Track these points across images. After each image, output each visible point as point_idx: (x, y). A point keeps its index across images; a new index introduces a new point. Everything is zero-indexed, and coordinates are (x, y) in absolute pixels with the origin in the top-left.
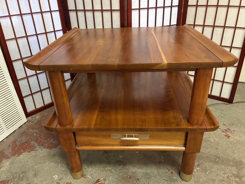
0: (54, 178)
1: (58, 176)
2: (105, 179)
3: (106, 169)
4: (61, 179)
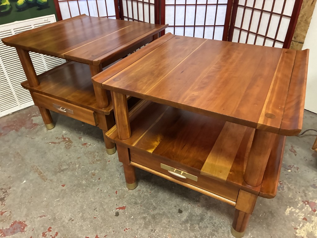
0: (63, 132)
1: (66, 132)
3: (97, 139)
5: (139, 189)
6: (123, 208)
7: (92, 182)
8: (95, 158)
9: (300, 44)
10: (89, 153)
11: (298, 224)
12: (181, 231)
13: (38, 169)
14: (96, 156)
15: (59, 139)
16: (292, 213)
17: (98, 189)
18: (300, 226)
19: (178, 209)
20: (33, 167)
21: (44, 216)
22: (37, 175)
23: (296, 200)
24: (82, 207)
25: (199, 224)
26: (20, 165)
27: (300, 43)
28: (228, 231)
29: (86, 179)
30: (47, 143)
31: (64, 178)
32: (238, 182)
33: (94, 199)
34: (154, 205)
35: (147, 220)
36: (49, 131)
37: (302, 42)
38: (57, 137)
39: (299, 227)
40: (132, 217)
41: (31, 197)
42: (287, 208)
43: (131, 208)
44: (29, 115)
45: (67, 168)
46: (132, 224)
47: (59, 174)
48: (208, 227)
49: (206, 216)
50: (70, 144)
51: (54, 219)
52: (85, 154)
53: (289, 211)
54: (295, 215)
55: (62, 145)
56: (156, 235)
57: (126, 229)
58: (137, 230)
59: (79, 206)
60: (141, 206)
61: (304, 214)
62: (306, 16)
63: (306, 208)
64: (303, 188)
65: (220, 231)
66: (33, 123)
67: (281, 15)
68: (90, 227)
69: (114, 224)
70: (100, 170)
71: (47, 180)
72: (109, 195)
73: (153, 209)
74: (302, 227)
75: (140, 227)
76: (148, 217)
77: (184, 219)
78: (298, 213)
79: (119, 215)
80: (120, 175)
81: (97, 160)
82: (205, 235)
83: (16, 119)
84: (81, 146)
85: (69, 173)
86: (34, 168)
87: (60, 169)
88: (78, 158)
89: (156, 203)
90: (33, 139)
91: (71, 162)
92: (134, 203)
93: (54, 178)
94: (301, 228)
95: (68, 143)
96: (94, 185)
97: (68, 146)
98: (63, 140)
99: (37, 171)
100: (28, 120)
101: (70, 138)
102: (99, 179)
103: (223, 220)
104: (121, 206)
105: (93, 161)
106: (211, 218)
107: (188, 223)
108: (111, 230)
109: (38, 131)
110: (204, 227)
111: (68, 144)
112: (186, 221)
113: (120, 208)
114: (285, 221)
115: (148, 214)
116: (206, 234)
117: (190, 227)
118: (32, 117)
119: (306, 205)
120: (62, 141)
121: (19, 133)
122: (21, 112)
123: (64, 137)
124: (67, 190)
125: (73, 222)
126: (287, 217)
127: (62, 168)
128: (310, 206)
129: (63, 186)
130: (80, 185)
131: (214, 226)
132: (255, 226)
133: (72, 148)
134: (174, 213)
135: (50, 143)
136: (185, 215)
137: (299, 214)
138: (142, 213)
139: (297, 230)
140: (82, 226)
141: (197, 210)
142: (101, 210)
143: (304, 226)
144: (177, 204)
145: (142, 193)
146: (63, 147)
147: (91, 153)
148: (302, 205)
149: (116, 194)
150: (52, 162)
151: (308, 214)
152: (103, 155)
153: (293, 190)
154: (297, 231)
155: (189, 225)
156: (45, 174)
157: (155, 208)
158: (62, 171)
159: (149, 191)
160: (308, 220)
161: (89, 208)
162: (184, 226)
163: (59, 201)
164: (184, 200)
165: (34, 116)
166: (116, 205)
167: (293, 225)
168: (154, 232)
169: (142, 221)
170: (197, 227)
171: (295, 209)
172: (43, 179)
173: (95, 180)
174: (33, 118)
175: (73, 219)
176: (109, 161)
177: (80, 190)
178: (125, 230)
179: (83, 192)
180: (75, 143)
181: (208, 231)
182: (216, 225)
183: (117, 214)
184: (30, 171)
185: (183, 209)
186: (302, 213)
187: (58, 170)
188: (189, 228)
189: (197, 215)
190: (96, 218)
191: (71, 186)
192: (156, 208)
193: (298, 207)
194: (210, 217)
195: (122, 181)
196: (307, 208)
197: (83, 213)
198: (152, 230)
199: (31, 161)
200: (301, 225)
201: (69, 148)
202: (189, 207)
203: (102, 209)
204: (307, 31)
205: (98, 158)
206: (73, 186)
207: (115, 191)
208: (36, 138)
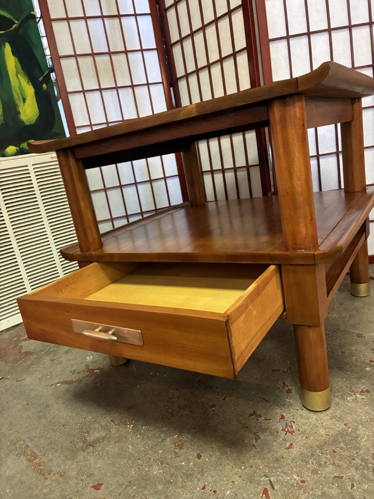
0: (86, 360)
1: (93, 357)
2: (155, 375)
4: (94, 362)
5: (335, 474)
7: (178, 468)
8: (174, 403)
13: (27, 446)
14: (175, 399)
15: (79, 373)
17: (204, 488)
20: (15, 444)
22: (25, 463)
29: (162, 462)
30: (52, 385)
31: (98, 464)
38: (75, 371)
44: (16, 339)
45: (104, 435)
47: (81, 456)
50: (106, 380)
52: (146, 397)
55: (86, 385)
66: (23, 351)
70: (194, 431)
71: (50, 474)
81: (178, 407)
84: (132, 380)
85: (109, 448)
86: (18, 446)
87: (85, 441)
88: (130, 408)
90: (20, 381)
93: (71, 468)
96: (189, 476)
97: (101, 385)
98: (88, 374)
99: (24, 454)
100: (13, 348)
101: (103, 369)
102: (199, 456)
105: (170, 410)
109: (32, 364)
111: (102, 380)
118: (20, 342)
120: (87, 376)
123: (91, 368)
127: (90, 439)
129: (97, 487)
130: (145, 481)
133: (112, 388)
135: (58, 385)
145: (353, 486)
146: (89, 388)
147: (160, 394)
149: (267, 496)
150: (63, 426)
156: (45, 459)
158: (91, 445)
165: (25, 340)
172: (41, 473)
173: (188, 461)
174: (23, 343)
176: (214, 406)
180: (117, 377)
184: (7, 455)
187: (81, 444)
191: (121, 486)
199: (11, 430)
201: (104, 388)
205: (182, 402)
206: (127, 486)
207: (260, 489)
208: (27, 379)
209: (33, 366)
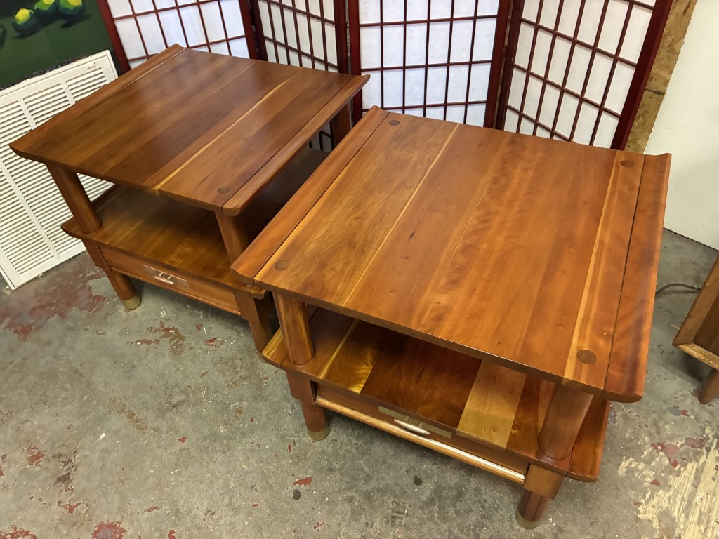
0: (160, 315)
1: (167, 313)
2: (223, 341)
3: (235, 328)
4: (168, 320)
5: (334, 438)
6: (307, 481)
7: (237, 428)
8: (237, 372)
9: (657, 95)
10: (224, 361)
11: (642, 494)
12: (422, 521)
13: (124, 405)
14: (238, 369)
15: (156, 331)
16: (630, 471)
17: (253, 443)
18: (646, 499)
19: (413, 476)
20: (114, 402)
21: (156, 508)
22: (126, 420)
23: (639, 443)
24: (226, 484)
25: (454, 506)
26: (85, 398)
27: (656, 92)
28: (511, 515)
29: (227, 423)
30: (133, 343)
31: (182, 422)
32: (528, 451)
33: (248, 465)
34: (366, 472)
35: (356, 504)
36: (131, 312)
37: (662, 91)
38: (151, 328)
39: (643, 501)
40: (327, 499)
41: (123, 469)
42: (622, 460)
43: (321, 480)
44: (82, 275)
45: (184, 398)
46: (328, 514)
47: (168, 415)
48: (472, 511)
49: (467, 487)
50: (181, 342)
51: (177, 513)
52: (215, 365)
53: (626, 467)
54: (636, 474)
55: (164, 346)
56: (375, 532)
57: (318, 524)
58: (339, 524)
59: (221, 481)
60: (341, 475)
61: (654, 473)
62: (671, 36)
63: (658, 459)
64: (654, 416)
65: (497, 516)
66: (94, 295)
67: (616, 59)
68: (249, 524)
69: (293, 516)
70: (250, 399)
71: (147, 429)
72: (277, 456)
73: (365, 481)
74: (649, 499)
75: (344, 520)
76: (358, 498)
77: (425, 497)
78: (642, 471)
79: (300, 496)
80: (293, 408)
81: (241, 377)
82: (467, 527)
83: (55, 288)
84: (204, 346)
85: (189, 410)
86: (116, 404)
87: (170, 403)
88: (203, 375)
89: (369, 467)
90: (100, 334)
91: (189, 386)
92: (327, 470)
93: (162, 424)
94: (647, 502)
95: (175, 341)
96: (244, 435)
97: (177, 347)
98: (164, 333)
99: (123, 411)
100: (82, 288)
101: (177, 329)
102: (252, 420)
103: (500, 493)
104: (302, 476)
105: (234, 380)
106: (478, 490)
107: (434, 505)
108: (289, 528)
109: (107, 314)
110: (464, 512)
111: (177, 342)
112: (430, 502)
113: (300, 482)
114: (618, 489)
115: (356, 492)
116: (470, 525)
117: (438, 513)
118: (87, 281)
119: (658, 452)
120: (164, 336)
121: (69, 323)
122: (61, 270)
123: (166, 326)
124: (192, 450)
125: (213, 517)
126: (622, 479)
127: (174, 401)
128: (666, 454)
129: (183, 440)
130: (215, 437)
131: (483, 507)
132: (561, 503)
133: (187, 352)
134: (407, 485)
135: (138, 343)
136: (427, 489)
137: (644, 473)
138: (345, 489)
139: (639, 506)
140: (232, 524)
141: (451, 475)
142: (265, 488)
143: (653, 498)
144: (411, 466)
145: (341, 447)
146: (167, 351)
147: (227, 362)
148: (650, 452)
149: (290, 451)
150: (151, 387)
151: (663, 472)
152: (253, 364)
153: (634, 420)
154: (641, 508)
155: (436, 509)
156: (141, 417)
157: (368, 478)
158: (175, 406)
159: (354, 441)
160: (661, 484)
161: (241, 485)
162: (426, 511)
163: (179, 474)
164: (424, 456)
165: (92, 278)
166: (293, 475)
167: (633, 497)
168: (372, 527)
169: (346, 507)
170: (451, 512)
171: (636, 463)
172: (140, 428)
173: (244, 423)
174: (91, 283)
175: (213, 510)
176: (267, 378)
177: (218, 449)
178: (315, 527)
179: (224, 452)
180: (189, 341)
181: (473, 518)
182: (487, 505)
183: (297, 495)
184: (110, 412)
185: (422, 477)
186: (650, 470)
187: (167, 405)
188: (436, 515)
189: (452, 488)
190: (257, 505)
191: (198, 440)
192: (371, 478)
193: (643, 457)
194: (475, 489)
195: (297, 422)
196: (661, 460)
197: (231, 498)
198: (367, 524)
199: (106, 388)
200: (648, 496)
201: (180, 353)
202: (435, 472)
203: (267, 486)
204: (673, 69)
205: (243, 373)
206: (203, 440)
207: (287, 445)
208: (107, 333)
209: (109, 317)
